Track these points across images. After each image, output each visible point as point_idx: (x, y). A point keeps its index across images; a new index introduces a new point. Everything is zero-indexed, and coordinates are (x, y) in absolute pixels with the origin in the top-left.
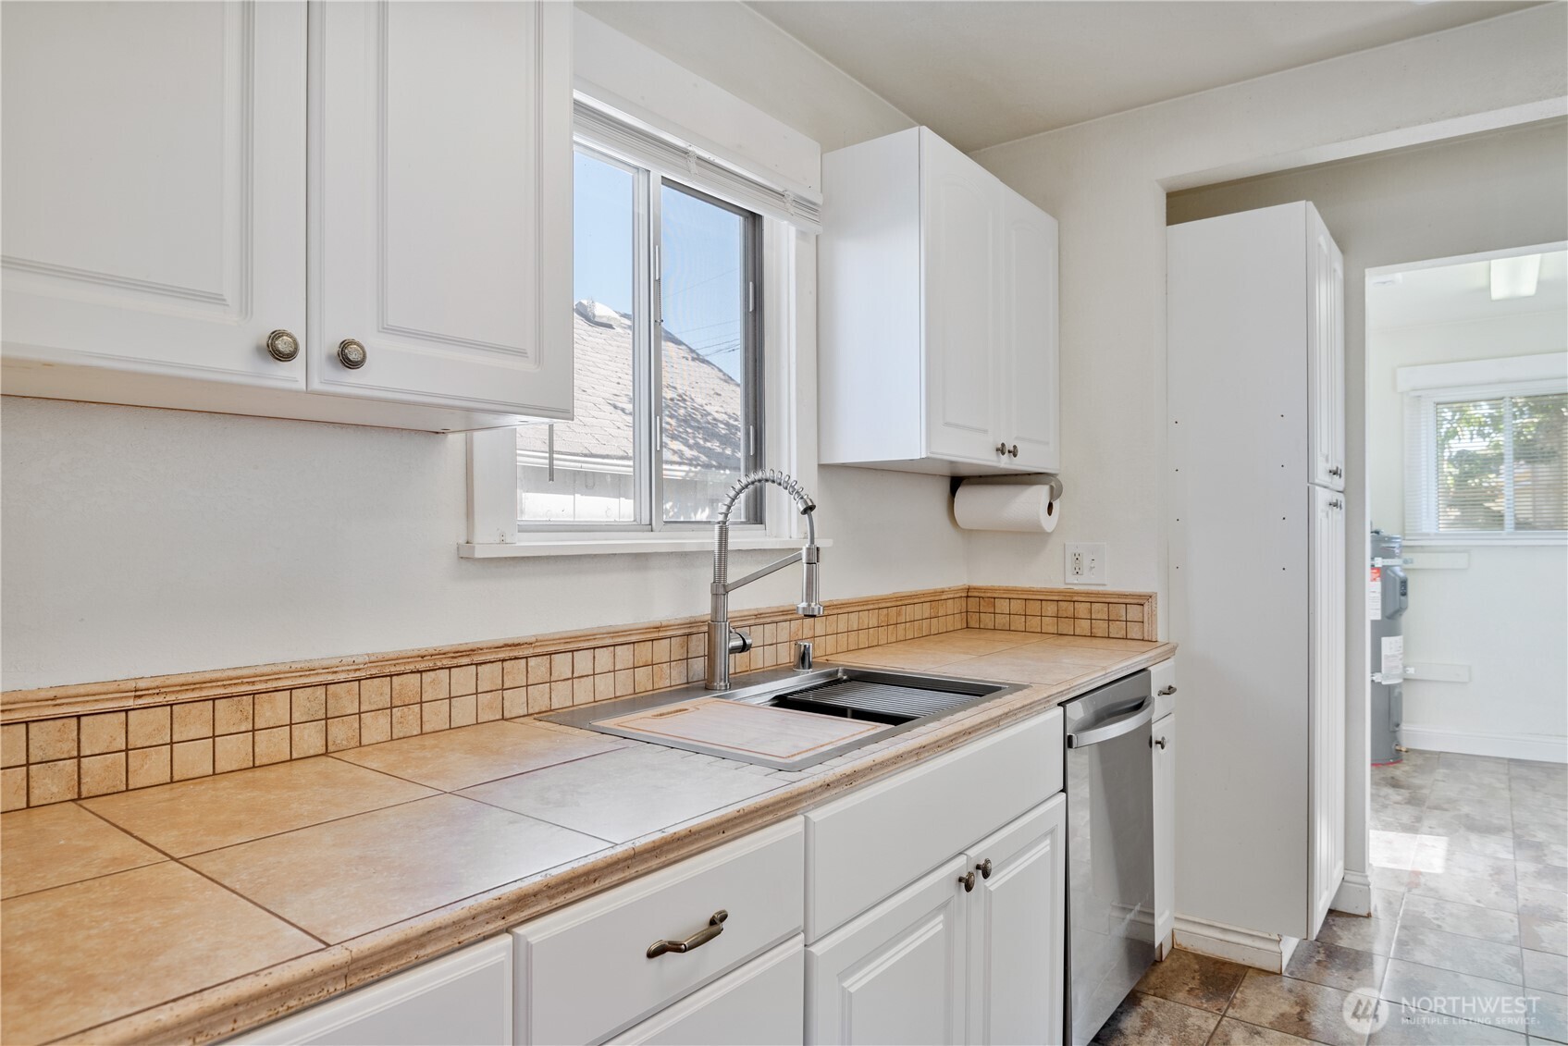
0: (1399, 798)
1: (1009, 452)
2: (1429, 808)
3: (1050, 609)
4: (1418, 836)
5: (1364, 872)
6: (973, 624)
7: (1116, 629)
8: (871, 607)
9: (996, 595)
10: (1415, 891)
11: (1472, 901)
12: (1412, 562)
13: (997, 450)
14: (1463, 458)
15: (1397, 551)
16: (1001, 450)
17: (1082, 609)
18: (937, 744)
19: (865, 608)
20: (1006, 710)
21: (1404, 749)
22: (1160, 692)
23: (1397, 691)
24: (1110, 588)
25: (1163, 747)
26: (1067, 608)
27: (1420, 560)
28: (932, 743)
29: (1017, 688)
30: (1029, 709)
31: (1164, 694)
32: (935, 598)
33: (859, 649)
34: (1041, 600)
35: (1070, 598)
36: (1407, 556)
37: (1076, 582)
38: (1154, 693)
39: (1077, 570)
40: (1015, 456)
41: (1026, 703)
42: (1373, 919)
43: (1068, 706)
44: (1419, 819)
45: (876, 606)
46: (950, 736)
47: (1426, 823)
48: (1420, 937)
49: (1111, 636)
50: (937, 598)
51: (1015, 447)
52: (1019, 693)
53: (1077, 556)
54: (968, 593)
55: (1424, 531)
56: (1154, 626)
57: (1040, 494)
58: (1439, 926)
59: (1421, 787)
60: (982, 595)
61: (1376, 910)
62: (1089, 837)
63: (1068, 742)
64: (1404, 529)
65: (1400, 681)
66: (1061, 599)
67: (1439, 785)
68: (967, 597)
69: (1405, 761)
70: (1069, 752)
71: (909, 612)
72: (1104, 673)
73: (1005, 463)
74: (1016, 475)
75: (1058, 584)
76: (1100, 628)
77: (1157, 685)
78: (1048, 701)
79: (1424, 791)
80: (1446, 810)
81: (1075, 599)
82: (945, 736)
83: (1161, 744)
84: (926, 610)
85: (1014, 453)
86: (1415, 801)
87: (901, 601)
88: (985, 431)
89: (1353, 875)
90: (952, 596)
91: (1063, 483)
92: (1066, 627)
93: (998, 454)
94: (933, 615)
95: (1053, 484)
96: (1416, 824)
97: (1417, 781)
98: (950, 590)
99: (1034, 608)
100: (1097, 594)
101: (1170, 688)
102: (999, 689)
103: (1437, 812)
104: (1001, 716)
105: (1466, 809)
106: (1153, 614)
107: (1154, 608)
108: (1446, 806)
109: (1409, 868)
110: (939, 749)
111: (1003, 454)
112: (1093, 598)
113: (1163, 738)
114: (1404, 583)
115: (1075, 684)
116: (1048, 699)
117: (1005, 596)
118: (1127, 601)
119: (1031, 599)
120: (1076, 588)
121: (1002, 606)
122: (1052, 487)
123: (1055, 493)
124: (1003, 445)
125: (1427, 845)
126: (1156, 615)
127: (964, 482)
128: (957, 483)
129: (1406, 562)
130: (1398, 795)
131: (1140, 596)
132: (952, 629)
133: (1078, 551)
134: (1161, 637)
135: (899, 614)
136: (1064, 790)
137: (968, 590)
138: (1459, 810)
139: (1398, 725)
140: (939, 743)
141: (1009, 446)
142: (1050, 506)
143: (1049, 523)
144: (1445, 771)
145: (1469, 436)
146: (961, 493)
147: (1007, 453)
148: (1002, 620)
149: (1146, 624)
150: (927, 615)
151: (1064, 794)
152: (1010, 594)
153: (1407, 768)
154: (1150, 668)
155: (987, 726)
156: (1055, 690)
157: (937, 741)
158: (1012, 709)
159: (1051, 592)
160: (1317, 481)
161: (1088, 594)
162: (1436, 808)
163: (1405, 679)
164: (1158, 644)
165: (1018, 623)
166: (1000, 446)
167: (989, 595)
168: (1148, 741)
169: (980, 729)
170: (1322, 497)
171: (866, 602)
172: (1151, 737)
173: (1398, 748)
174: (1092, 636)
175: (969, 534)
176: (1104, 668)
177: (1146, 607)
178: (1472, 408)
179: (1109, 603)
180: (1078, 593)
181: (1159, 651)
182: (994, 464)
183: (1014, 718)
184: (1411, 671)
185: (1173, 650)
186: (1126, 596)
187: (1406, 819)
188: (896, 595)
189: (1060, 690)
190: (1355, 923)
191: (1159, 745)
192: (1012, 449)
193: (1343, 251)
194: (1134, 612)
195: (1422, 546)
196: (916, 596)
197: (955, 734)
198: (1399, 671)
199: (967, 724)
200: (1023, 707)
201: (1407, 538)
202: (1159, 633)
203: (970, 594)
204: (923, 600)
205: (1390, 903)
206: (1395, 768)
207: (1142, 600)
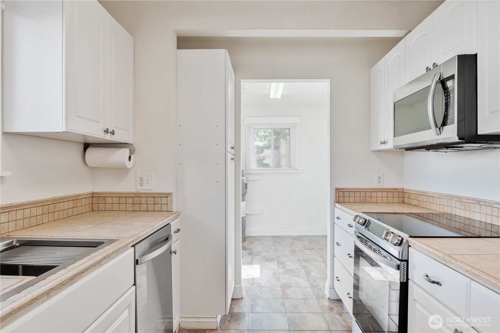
0: (246, 253)
1: (111, 133)
2: (254, 255)
3: (130, 201)
4: (253, 265)
5: (240, 283)
6: (95, 209)
7: (157, 207)
8: (38, 205)
9: (105, 196)
10: (254, 286)
11: (269, 285)
12: (248, 178)
13: (105, 131)
14: (258, 147)
15: (245, 175)
16: (107, 131)
17: (143, 200)
18: (62, 284)
19: (34, 206)
20: (104, 256)
21: (246, 237)
22: (174, 232)
23: (245, 218)
24: (155, 191)
25: (175, 254)
26: (137, 200)
27: (250, 177)
28: (59, 285)
29: (112, 241)
30: (117, 252)
31: (176, 232)
32: (75, 199)
33: (30, 227)
34: (126, 197)
35: (138, 195)
36: (247, 176)
37: (141, 189)
38: (172, 233)
39: (141, 183)
40: (113, 134)
41: (115, 250)
42: (243, 299)
43: (136, 246)
44: (252, 260)
45: (41, 204)
46: (70, 278)
47: (254, 260)
48: (257, 302)
49: (155, 210)
50: (76, 198)
51: (113, 130)
52: (113, 244)
53: (141, 178)
54: (93, 195)
55: (251, 168)
56: (172, 206)
57: (125, 152)
58: (262, 297)
59: (251, 249)
60: (99, 196)
61: (244, 295)
62: (146, 288)
63: (137, 262)
64: (246, 168)
65: (245, 215)
66: (134, 196)
67: (257, 247)
68: (92, 197)
69: (247, 240)
70: (137, 266)
71: (61, 206)
72: (152, 228)
73: (108, 138)
74: (115, 144)
75: (133, 190)
76: (151, 207)
77: (173, 229)
78: (127, 246)
79: (252, 250)
80: (259, 255)
81: (141, 196)
82: (67, 279)
83: (175, 252)
84: (71, 204)
85: (113, 133)
86: (250, 254)
87: (56, 201)
88: (99, 122)
89: (237, 285)
90: (84, 197)
91: (135, 148)
92: (137, 208)
93: (105, 134)
94: (74, 206)
95: (131, 148)
96: (252, 262)
97: (250, 247)
98: (83, 194)
99: (123, 200)
100: (150, 194)
101: (178, 229)
102: (102, 243)
103: (257, 256)
104: (102, 259)
105: (264, 254)
106: (171, 201)
107: (172, 198)
108: (259, 254)
109: (251, 277)
110: (63, 286)
111: (107, 133)
112: (148, 195)
113: (176, 250)
114: (246, 184)
115: (139, 236)
116: (126, 246)
117: (110, 196)
118: (162, 196)
119: (121, 196)
120: (141, 191)
121: (109, 200)
122: (130, 150)
123: (132, 152)
124: (107, 129)
125: (255, 268)
126: (173, 201)
127: (91, 146)
128: (86, 146)
129: (246, 178)
130: (246, 252)
131: (167, 194)
132: (84, 212)
133: (141, 176)
134: (175, 210)
135: (55, 207)
136: (135, 284)
137: (93, 194)
138: (262, 255)
139: (245, 229)
140: (63, 283)
141: (110, 130)
142: (130, 157)
143: (129, 165)
144: (258, 242)
145: (258, 141)
146: (89, 150)
147: (109, 133)
148: (108, 206)
149: (169, 205)
150: (71, 206)
151: (135, 286)
152: (112, 195)
153: (247, 243)
154: (171, 223)
155: (94, 266)
156: (130, 241)
157: (62, 283)
158: (107, 254)
159: (130, 193)
160: (228, 150)
161: (146, 194)
162: (256, 255)
163: (246, 215)
164: (174, 213)
165: (116, 207)
166: (106, 130)
167: (103, 196)
168: (170, 252)
169: (90, 268)
170: (230, 156)
171: (35, 203)
172: (171, 250)
173: (245, 236)
174: (148, 211)
175: (93, 169)
176: (152, 226)
177: (169, 198)
178: (259, 132)
179: (154, 197)
180: (141, 194)
181: (174, 215)
182: (103, 137)
183: (109, 258)
184: (248, 212)
185: (179, 215)
186: (161, 194)
187: (249, 260)
188: (54, 199)
189: (132, 240)
190: (238, 302)
191: (174, 253)
192: (112, 131)
193: (234, 73)
194: (164, 200)
195: (251, 173)
196: (65, 198)
197: (74, 275)
198: (245, 212)
199: (81, 268)
200: (114, 252)
201: (247, 170)
202: (174, 208)
203: (93, 196)
204: (68, 200)
205: (247, 292)
206: (244, 243)
207: (167, 195)
